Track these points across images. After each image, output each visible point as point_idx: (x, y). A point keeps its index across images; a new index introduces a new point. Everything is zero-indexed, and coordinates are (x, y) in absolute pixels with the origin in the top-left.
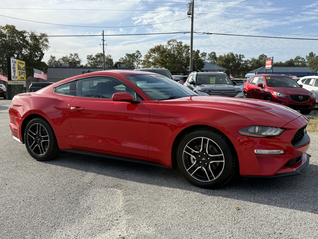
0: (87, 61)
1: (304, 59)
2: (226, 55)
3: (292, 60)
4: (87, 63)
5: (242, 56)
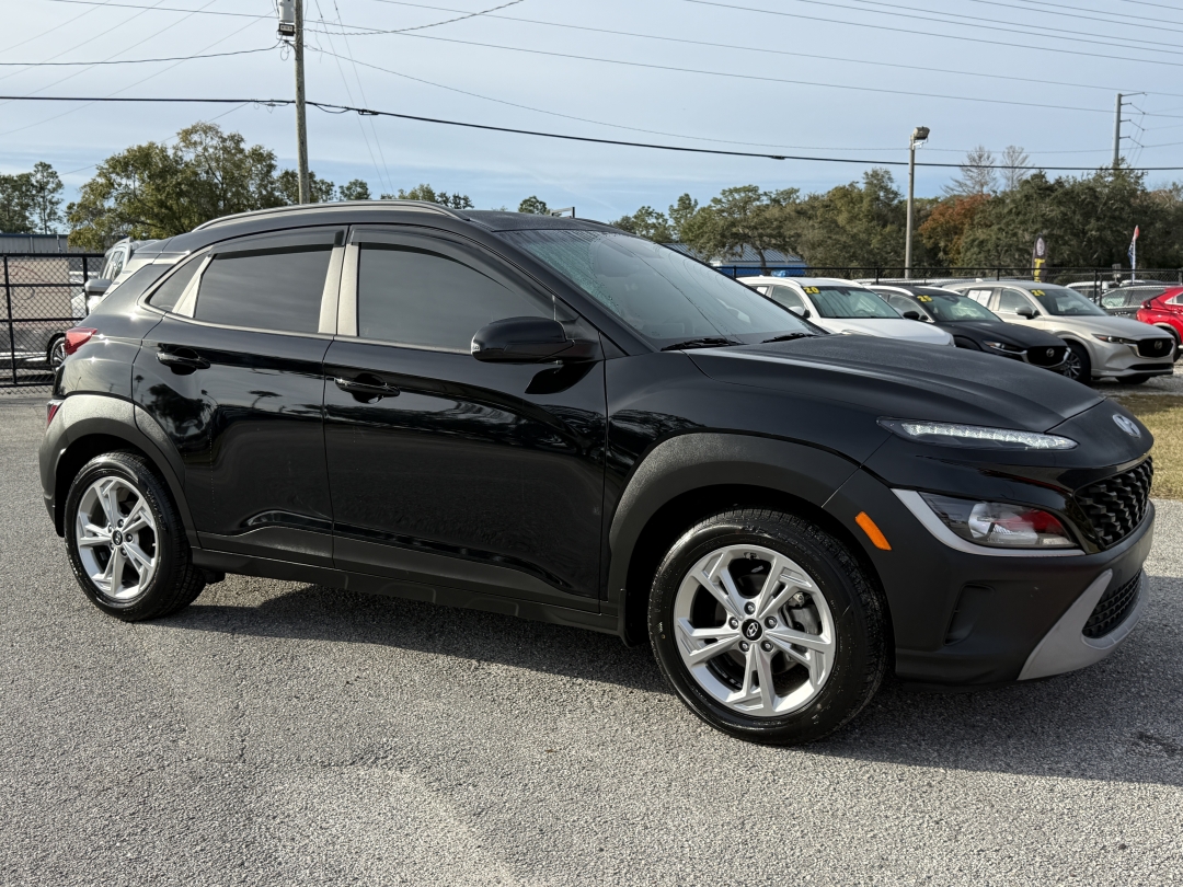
1: (662, 216)
3: (626, 219)
5: (462, 202)
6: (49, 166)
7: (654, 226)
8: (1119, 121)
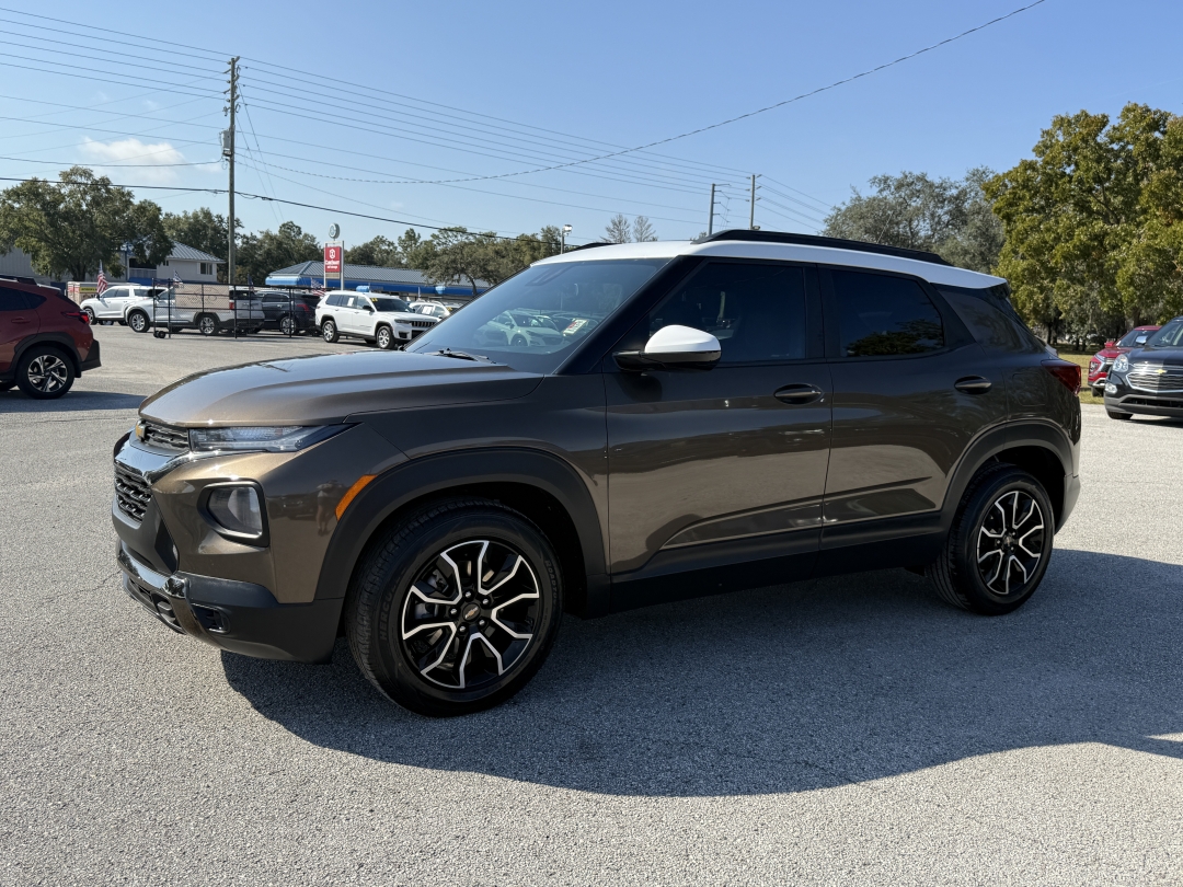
1: (393, 244)
3: (366, 246)
7: (388, 252)
8: (713, 203)
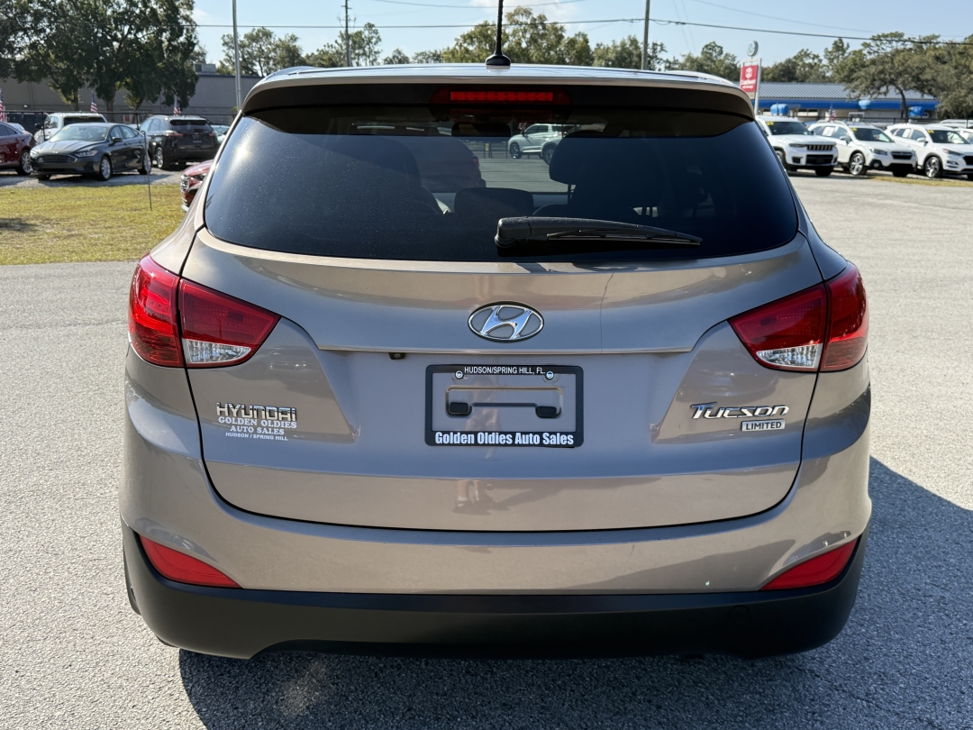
0: (224, 54)
1: (817, 57)
2: (618, 43)
3: (789, 61)
4: (223, 57)
5: (659, 48)
6: (373, 26)
7: (811, 66)
